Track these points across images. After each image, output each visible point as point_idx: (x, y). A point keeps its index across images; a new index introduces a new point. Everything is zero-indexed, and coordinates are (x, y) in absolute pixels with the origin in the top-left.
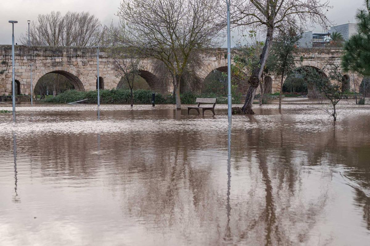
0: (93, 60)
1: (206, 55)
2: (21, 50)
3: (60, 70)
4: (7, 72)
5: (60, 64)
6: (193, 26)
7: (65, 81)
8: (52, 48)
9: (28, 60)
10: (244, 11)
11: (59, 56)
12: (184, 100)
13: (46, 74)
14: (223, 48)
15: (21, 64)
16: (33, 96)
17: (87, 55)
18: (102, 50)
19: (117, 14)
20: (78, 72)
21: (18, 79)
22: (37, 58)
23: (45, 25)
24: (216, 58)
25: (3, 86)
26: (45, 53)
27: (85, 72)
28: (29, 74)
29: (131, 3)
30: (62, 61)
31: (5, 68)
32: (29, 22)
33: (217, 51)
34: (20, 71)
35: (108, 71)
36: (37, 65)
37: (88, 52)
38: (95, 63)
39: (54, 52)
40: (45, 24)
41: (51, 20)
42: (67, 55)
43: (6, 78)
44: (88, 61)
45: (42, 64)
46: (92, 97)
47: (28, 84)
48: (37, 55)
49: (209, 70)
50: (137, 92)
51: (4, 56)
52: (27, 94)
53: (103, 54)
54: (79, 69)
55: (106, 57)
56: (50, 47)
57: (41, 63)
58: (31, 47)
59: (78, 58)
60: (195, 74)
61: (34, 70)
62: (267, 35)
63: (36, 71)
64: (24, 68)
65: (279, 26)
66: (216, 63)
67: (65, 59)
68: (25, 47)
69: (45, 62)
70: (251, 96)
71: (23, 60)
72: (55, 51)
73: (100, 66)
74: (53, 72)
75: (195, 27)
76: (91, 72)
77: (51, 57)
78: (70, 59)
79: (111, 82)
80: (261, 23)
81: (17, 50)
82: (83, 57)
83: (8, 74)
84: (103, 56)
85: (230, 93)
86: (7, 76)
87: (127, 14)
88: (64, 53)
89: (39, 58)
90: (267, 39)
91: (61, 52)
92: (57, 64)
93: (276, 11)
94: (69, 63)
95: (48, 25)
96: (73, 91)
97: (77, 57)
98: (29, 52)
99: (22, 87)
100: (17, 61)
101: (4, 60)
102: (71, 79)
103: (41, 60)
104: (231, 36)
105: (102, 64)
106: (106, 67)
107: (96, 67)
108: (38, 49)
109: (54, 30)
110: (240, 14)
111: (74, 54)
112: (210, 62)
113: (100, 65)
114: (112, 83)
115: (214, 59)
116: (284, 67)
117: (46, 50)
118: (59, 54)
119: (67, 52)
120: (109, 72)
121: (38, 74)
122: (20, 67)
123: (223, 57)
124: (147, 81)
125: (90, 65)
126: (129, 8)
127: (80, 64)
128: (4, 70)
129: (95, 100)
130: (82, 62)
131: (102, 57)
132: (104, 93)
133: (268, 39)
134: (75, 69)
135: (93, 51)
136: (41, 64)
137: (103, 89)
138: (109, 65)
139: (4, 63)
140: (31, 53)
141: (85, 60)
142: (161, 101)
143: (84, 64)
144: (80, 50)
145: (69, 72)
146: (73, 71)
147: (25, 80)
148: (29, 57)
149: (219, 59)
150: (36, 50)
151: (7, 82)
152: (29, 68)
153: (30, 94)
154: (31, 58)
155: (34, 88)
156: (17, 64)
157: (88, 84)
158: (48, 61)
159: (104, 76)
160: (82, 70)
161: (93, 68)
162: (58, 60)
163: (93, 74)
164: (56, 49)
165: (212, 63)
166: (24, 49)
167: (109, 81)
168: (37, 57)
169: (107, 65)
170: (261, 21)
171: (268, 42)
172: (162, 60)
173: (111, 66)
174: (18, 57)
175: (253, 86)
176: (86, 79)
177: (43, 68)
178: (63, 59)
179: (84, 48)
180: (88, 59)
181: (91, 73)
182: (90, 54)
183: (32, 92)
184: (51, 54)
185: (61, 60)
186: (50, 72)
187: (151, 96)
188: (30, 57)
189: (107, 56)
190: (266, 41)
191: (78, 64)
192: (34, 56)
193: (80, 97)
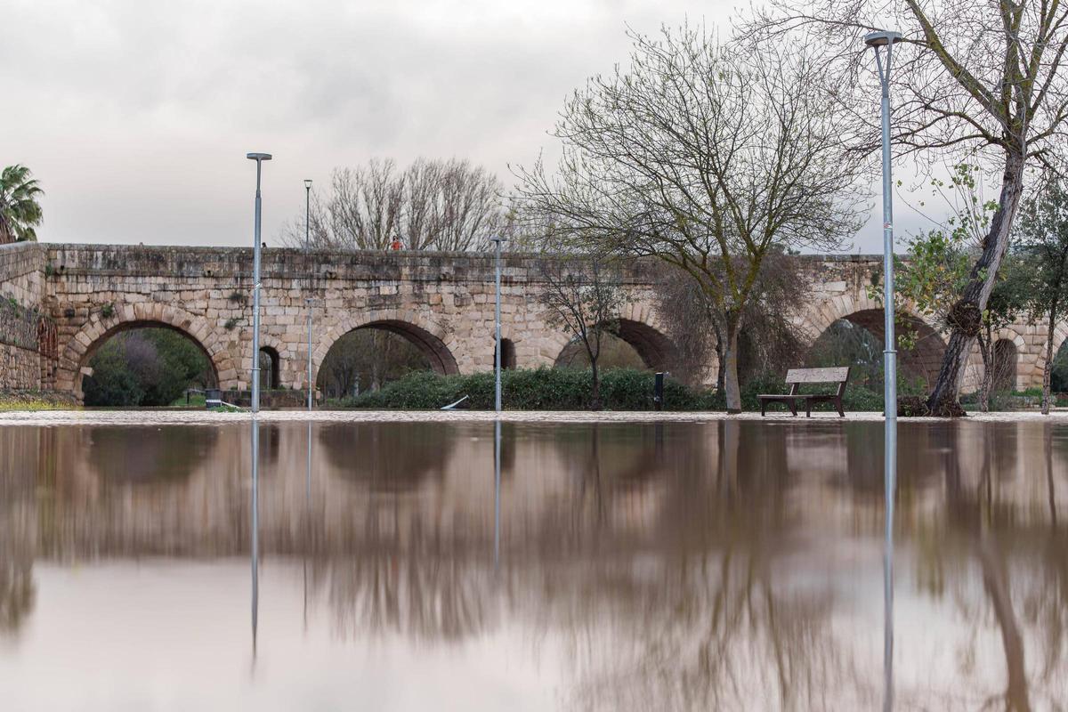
0: (485, 291)
1: (815, 275)
2: (283, 262)
3: (390, 318)
4: (244, 323)
5: (393, 300)
6: (779, 166)
7: (407, 356)
8: (371, 254)
9: (302, 289)
10: (933, 101)
11: (388, 279)
12: (751, 399)
13: (354, 329)
14: (867, 256)
15: (282, 302)
16: (314, 394)
17: (469, 277)
18: (513, 260)
19: (554, 131)
20: (443, 324)
21: (274, 343)
22: (328, 285)
23: (351, 197)
24: (847, 286)
25: (233, 364)
26: (349, 271)
27: (462, 325)
28: (306, 330)
29: (597, 99)
30: (396, 295)
31: (238, 314)
32: (308, 184)
33: (849, 265)
34: (280, 320)
35: (530, 321)
36: (328, 304)
37: (472, 267)
38: (491, 299)
39: (375, 267)
40: (352, 195)
41: (371, 182)
42: (411, 275)
43: (242, 340)
44: (472, 294)
45: (341, 302)
46: (482, 392)
47: (302, 359)
48: (328, 276)
49: (824, 319)
50: (610, 375)
51: (236, 278)
52: (297, 386)
53: (514, 272)
54: (446, 317)
55: (521, 282)
56: (366, 254)
57: (339, 298)
58: (311, 253)
59: (442, 283)
60: (781, 323)
61: (320, 320)
62: (1005, 178)
63: (324, 321)
64: (292, 311)
65: (1041, 152)
66: (847, 299)
67: (407, 288)
68: (295, 253)
69: (350, 296)
70: (957, 363)
71: (288, 290)
72: (378, 266)
73: (507, 308)
74: (373, 325)
75: (784, 168)
76: (480, 324)
77: (368, 280)
78: (421, 288)
79: (536, 354)
80: (987, 142)
81: (274, 262)
82: (456, 281)
83: (246, 328)
84: (514, 280)
85: (890, 346)
86: (244, 336)
87: (584, 130)
88: (403, 270)
89: (335, 284)
90: (1004, 189)
91: (396, 267)
92: (382, 301)
93: (1032, 104)
94: (419, 298)
95: (361, 197)
96: (427, 375)
97: (439, 281)
98: (305, 268)
99: (284, 366)
100: (272, 292)
101: (236, 289)
102: (424, 346)
103: (338, 289)
104: (895, 179)
105: (512, 301)
106: (521, 310)
107: (493, 310)
108: (332, 258)
109: (378, 209)
110: (920, 110)
111: (434, 273)
112: (828, 295)
113: (506, 306)
114: (539, 356)
115: (841, 286)
116: (1057, 285)
117: (353, 259)
118: (391, 273)
119: (414, 267)
120: (531, 326)
121: (329, 329)
122: (280, 311)
123: (868, 282)
124: (641, 352)
125: (477, 304)
126: (590, 113)
127: (449, 301)
128: (237, 319)
129: (489, 399)
130: (456, 296)
131: (511, 282)
132: (514, 380)
133: (1009, 189)
134: (435, 317)
135: (484, 262)
136: (337, 301)
137: (513, 369)
138: (529, 306)
139: (236, 298)
140: (312, 269)
141: (463, 290)
142: (682, 403)
143: (461, 301)
144: (450, 262)
145: (416, 326)
146: (427, 321)
147: (293, 347)
148: (306, 283)
149: (855, 286)
150: (327, 261)
151: (243, 353)
152: (304, 312)
153: (305, 388)
154: (312, 284)
155: (318, 369)
156: (274, 301)
157: (471, 361)
158: (358, 293)
159: (517, 336)
160: (453, 320)
161: (484, 314)
162: (387, 289)
163: (484, 332)
164: (383, 259)
165: (834, 299)
166: (292, 257)
167: (531, 350)
168: (328, 282)
169: (526, 305)
170: (985, 135)
171: (1007, 197)
172: (685, 266)
173: (536, 309)
174: (274, 281)
175: (963, 333)
176: (464, 345)
177: (344, 313)
178: (400, 288)
179: (460, 257)
180: (472, 287)
181: (479, 329)
182: (476, 273)
183: (312, 381)
184: (366, 272)
185: (394, 291)
186: (365, 326)
187: (652, 388)
188: (308, 281)
189: (525, 280)
190: (1003, 196)
191: (442, 301)
192: (319, 279)
193: (446, 390)
